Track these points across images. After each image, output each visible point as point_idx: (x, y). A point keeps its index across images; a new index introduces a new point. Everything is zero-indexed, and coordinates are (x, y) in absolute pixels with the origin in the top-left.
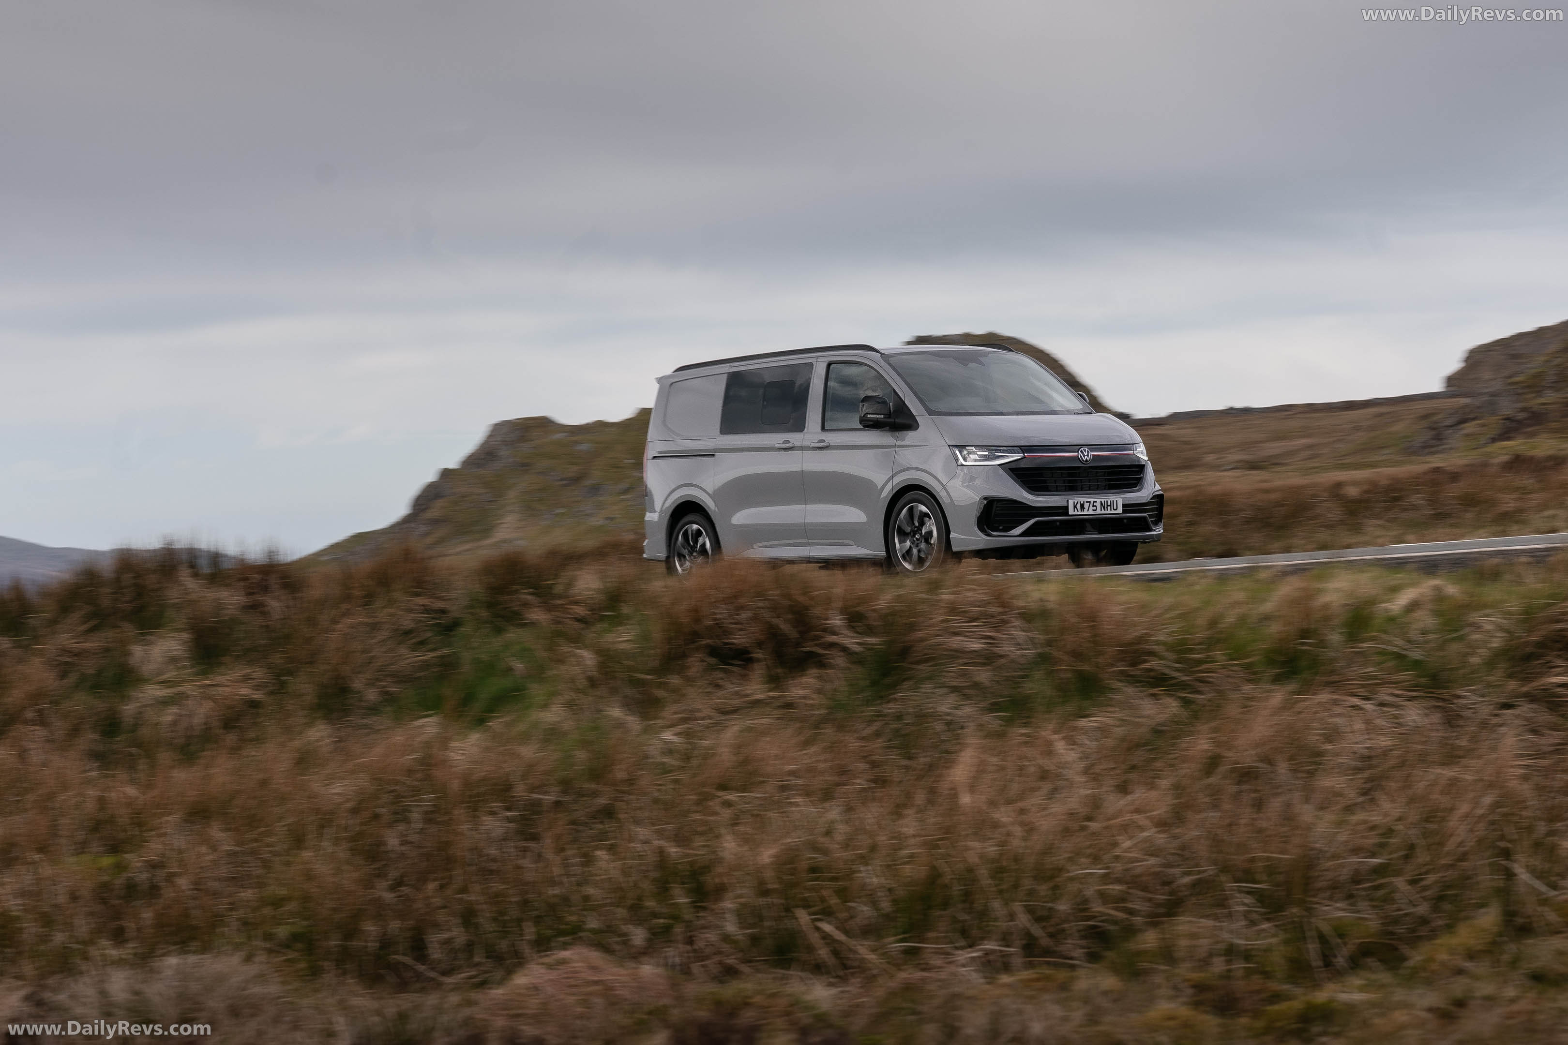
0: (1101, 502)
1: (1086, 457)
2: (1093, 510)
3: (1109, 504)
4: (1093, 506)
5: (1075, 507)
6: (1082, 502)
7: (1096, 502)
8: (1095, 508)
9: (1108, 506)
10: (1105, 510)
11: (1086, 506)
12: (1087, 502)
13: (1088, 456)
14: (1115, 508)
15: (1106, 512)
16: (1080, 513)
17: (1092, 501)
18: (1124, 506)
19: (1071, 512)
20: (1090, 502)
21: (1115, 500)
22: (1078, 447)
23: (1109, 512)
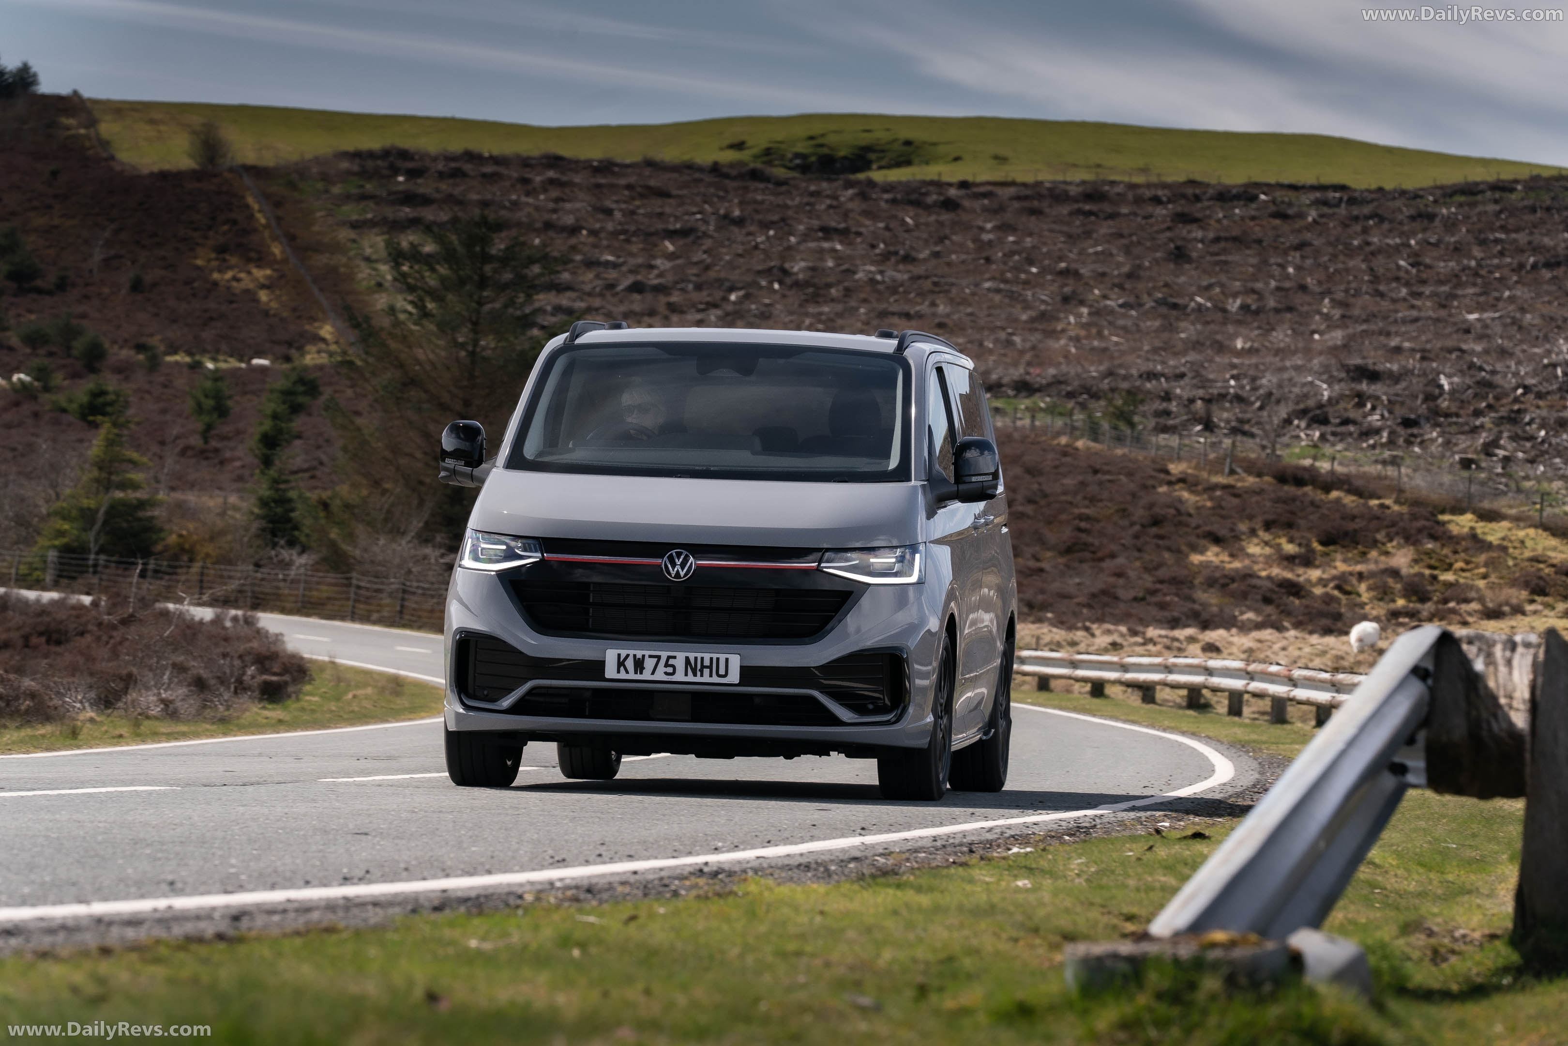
0: (687, 659)
1: (678, 568)
2: (666, 673)
3: (707, 662)
4: (667, 665)
5: (621, 664)
6: (639, 656)
7: (675, 657)
8: (670, 670)
9: (703, 667)
10: (695, 675)
11: (649, 664)
12: (650, 656)
13: (683, 566)
14: (722, 671)
15: (698, 679)
16: (632, 676)
17: (664, 655)
18: (743, 670)
19: (611, 671)
20: (659, 657)
21: (722, 657)
22: (658, 549)
23: (706, 679)
